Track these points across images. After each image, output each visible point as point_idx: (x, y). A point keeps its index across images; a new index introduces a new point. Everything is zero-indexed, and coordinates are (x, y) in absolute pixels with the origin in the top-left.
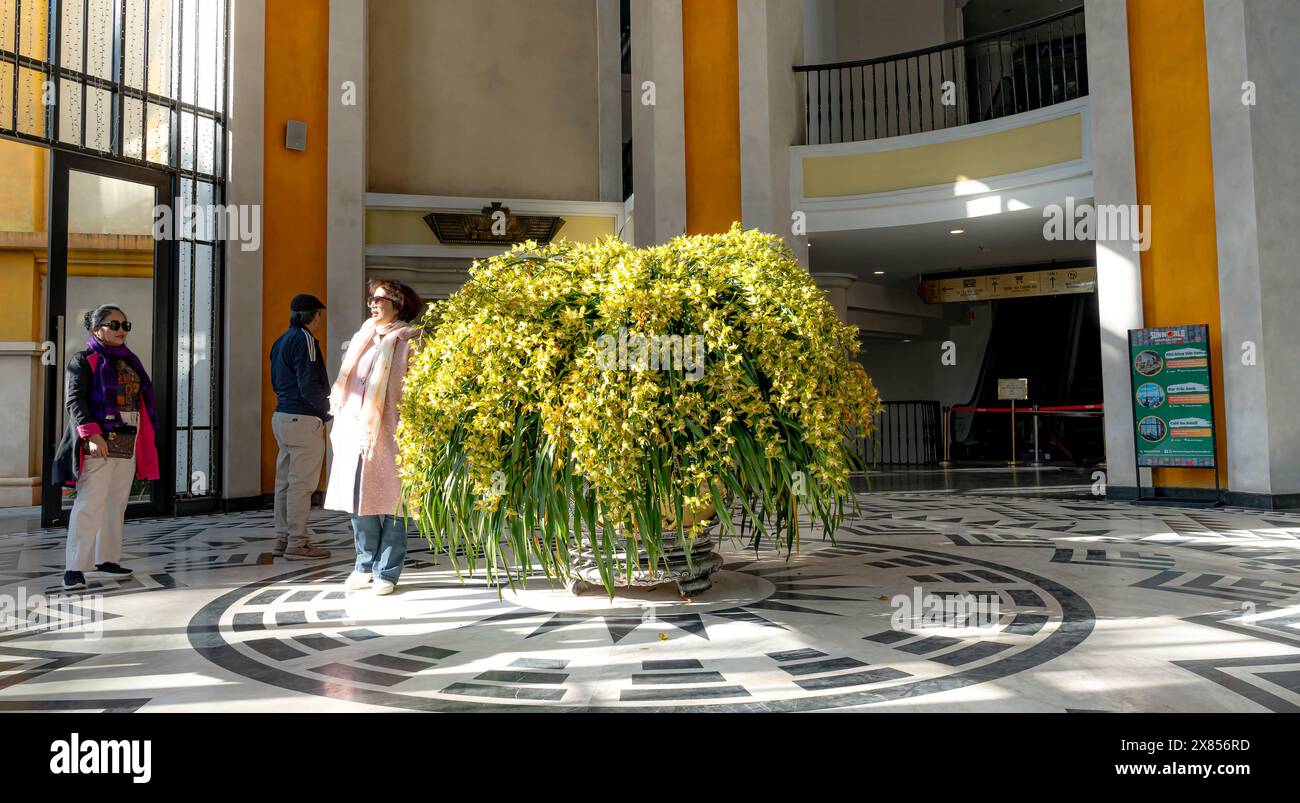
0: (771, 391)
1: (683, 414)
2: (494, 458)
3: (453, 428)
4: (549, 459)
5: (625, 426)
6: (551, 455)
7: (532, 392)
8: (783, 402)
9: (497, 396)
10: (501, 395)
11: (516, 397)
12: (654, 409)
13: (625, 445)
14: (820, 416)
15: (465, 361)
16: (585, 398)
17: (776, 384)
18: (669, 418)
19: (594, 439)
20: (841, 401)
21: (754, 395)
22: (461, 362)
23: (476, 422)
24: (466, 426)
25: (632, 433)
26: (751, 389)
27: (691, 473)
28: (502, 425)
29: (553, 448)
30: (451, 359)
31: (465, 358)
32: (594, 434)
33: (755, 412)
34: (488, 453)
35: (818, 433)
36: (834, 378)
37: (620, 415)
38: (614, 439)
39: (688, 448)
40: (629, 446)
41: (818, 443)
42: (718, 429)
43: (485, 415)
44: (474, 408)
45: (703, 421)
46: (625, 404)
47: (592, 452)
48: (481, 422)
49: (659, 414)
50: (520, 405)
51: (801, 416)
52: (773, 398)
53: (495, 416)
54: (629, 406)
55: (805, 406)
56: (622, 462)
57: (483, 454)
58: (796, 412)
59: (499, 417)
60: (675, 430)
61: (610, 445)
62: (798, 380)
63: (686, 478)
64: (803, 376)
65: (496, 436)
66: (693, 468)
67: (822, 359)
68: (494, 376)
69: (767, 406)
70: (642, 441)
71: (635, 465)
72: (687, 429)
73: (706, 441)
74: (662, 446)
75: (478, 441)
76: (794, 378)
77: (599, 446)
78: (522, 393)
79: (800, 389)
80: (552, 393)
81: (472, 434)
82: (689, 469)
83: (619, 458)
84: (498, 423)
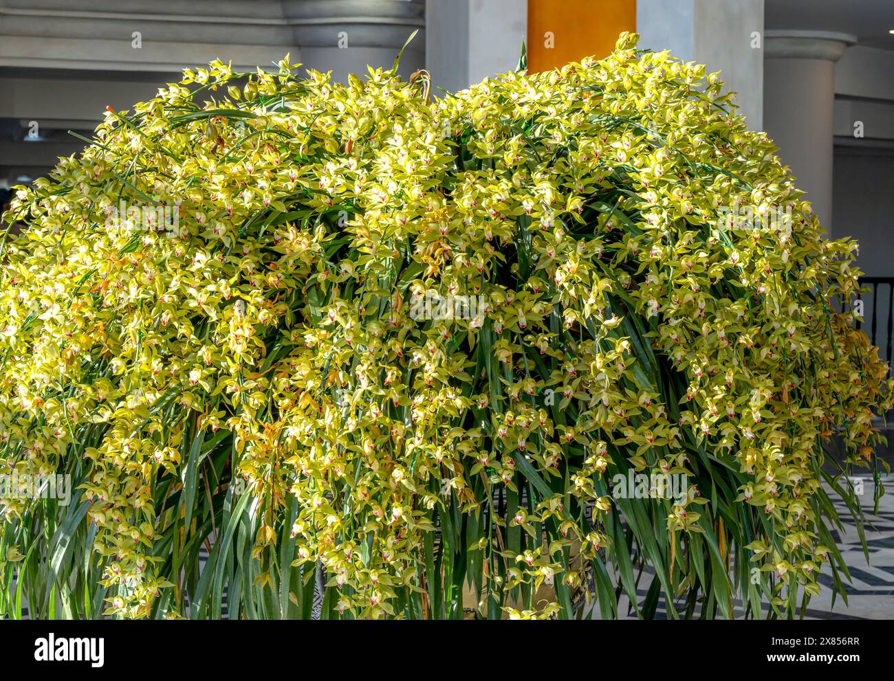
0: (684, 400)
1: (510, 448)
2: (143, 519)
3: (64, 453)
4: (248, 523)
5: (398, 473)
6: (252, 514)
7: (218, 391)
8: (705, 427)
9: (151, 397)
10: (159, 395)
11: (186, 400)
12: (456, 440)
13: (397, 511)
14: (776, 454)
15: (87, 320)
16: (320, 414)
17: (693, 390)
18: (484, 458)
19: (337, 496)
20: (819, 413)
21: (650, 409)
22: (80, 324)
23: (108, 448)
24: (90, 453)
25: (412, 488)
26: (644, 398)
27: (522, 566)
28: (159, 455)
29: (255, 504)
30: (60, 319)
31: (88, 314)
32: (339, 484)
33: (651, 444)
34: (133, 509)
35: (771, 488)
36: (806, 367)
37: (390, 450)
38: (376, 497)
39: (520, 517)
40: (406, 513)
41: (771, 505)
42: (579, 481)
43: (126, 436)
44: (105, 419)
45: (551, 460)
46: (399, 429)
47: (332, 519)
48: (118, 448)
49: (465, 448)
50: (195, 415)
51: (740, 454)
52: (687, 417)
53: (145, 434)
54: (408, 434)
55: (748, 434)
56: (391, 540)
57: (123, 508)
58: (729, 446)
59: (155, 437)
60: (494, 480)
61: (367, 508)
62: (737, 381)
63: (513, 572)
64: (746, 373)
65: (147, 476)
66: (528, 557)
67: (785, 335)
68: (143, 359)
69: (675, 431)
70: (429, 502)
71: (415, 543)
72: (519, 479)
73: (554, 503)
74: (468, 509)
75: (112, 483)
76: (729, 378)
77: (347, 510)
78: (199, 392)
79: (741, 400)
80: (257, 400)
81: (100, 469)
82: (519, 558)
83: (384, 533)
84: (152, 450)
